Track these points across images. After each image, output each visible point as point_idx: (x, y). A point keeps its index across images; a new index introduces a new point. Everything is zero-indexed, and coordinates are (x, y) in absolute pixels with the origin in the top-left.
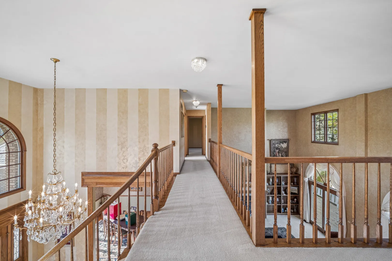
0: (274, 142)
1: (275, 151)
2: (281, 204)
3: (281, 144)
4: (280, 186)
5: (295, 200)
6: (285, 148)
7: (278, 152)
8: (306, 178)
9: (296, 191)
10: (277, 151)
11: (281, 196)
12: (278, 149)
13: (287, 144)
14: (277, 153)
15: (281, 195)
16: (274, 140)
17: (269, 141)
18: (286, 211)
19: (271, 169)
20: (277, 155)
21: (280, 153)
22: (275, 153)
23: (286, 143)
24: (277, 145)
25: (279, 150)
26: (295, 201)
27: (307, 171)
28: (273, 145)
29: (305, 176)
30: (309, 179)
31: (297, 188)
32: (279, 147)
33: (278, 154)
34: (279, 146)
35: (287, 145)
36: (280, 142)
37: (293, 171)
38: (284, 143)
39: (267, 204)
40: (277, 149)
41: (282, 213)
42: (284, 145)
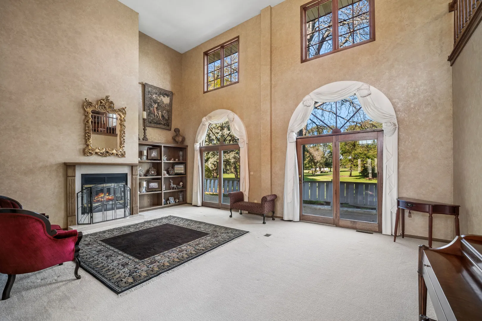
0: (151, 90)
1: (151, 106)
2: (161, 190)
3: (162, 96)
4: (161, 161)
5: (181, 183)
6: (167, 104)
7: (157, 108)
8: (197, 144)
9: (182, 170)
10: (156, 106)
11: (161, 179)
12: (157, 103)
13: (170, 99)
14: (155, 109)
15: (162, 176)
16: (151, 86)
17: (142, 87)
18: (168, 202)
19: (145, 133)
20: (154, 113)
21: (159, 109)
22: (152, 109)
23: (168, 97)
24: (156, 96)
25: (158, 105)
26: (180, 186)
27: (199, 133)
28: (148, 95)
29: (195, 141)
30: (200, 144)
31: (183, 166)
32: (159, 101)
33: (156, 111)
34: (158, 98)
35: (170, 101)
36: (160, 93)
37: (179, 140)
38: (166, 96)
39: (139, 192)
40: (155, 102)
41: (163, 206)
42: (166, 100)
